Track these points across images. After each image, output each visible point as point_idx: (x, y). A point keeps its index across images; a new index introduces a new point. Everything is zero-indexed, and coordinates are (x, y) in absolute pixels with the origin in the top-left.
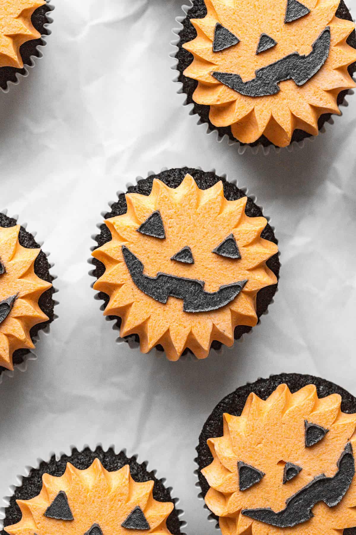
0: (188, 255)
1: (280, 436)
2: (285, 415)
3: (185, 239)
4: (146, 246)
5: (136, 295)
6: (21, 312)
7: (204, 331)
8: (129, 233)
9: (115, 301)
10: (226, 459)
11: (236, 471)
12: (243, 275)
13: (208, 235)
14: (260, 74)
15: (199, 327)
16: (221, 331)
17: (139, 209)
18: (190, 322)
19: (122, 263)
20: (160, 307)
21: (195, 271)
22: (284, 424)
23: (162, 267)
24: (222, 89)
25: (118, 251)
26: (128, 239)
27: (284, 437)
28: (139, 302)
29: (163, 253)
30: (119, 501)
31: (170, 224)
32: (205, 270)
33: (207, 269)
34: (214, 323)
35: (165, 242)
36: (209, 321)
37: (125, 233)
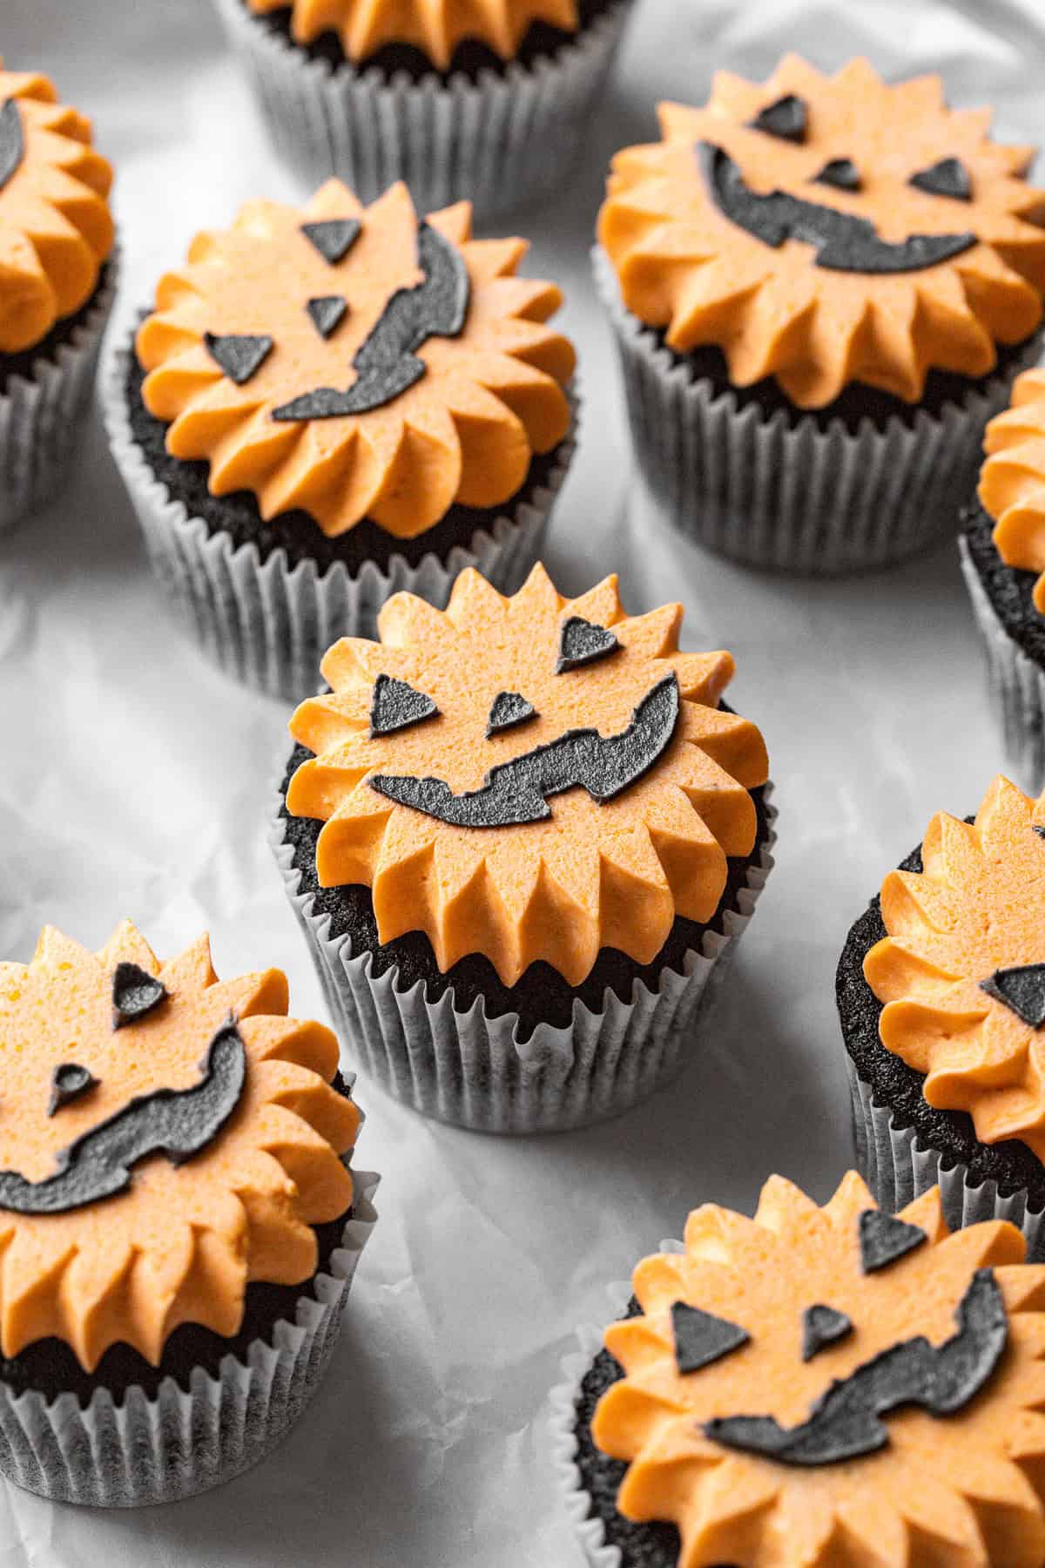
0: (513, 705)
1: (1015, 885)
2: (984, 847)
3: (482, 689)
4: (416, 752)
5: (476, 844)
6: (268, 1038)
7: (675, 811)
8: (359, 755)
9: (445, 884)
10: (950, 999)
11: (991, 1005)
12: (655, 670)
13: (520, 653)
15: (658, 811)
16: (709, 789)
17: (338, 703)
18: (633, 814)
19: (395, 812)
20: (547, 832)
21: (554, 726)
22: (999, 862)
23: (483, 764)
25: (368, 797)
26: (368, 765)
27: (1022, 883)
28: (494, 852)
29: (461, 740)
30: (812, 1233)
31: (426, 685)
32: (574, 711)
33: (576, 708)
34: (682, 784)
35: (445, 721)
36: (666, 788)
37: (352, 758)
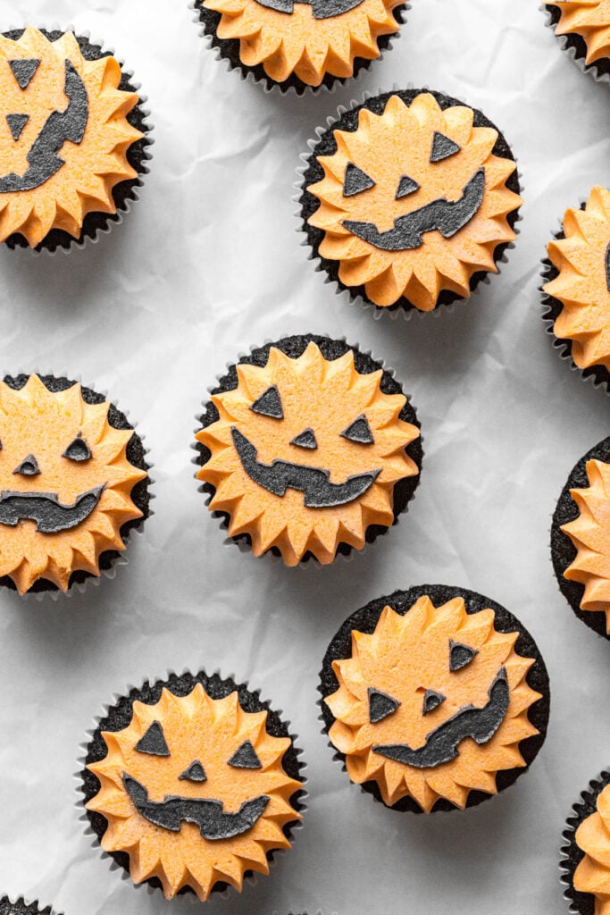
0: (310, 438)
1: (420, 657)
2: (425, 632)
3: (307, 419)
4: (261, 427)
5: (247, 485)
6: (110, 505)
7: (328, 530)
8: (239, 412)
9: (222, 493)
10: (353, 685)
11: (366, 699)
12: (376, 463)
13: (335, 414)
14: (400, 223)
15: (322, 525)
16: (349, 530)
17: (252, 383)
18: (312, 519)
19: (231, 448)
20: (276, 501)
21: (318, 458)
22: (424, 643)
23: (279, 453)
24: (354, 240)
25: (227, 433)
26: (238, 419)
27: (424, 658)
28: (250, 494)
29: (281, 436)
30: (225, 733)
31: (289, 401)
32: (331, 457)
33: (333, 456)
34: (341, 520)
35: (282, 422)
36: (334, 517)
37: (236, 411)
